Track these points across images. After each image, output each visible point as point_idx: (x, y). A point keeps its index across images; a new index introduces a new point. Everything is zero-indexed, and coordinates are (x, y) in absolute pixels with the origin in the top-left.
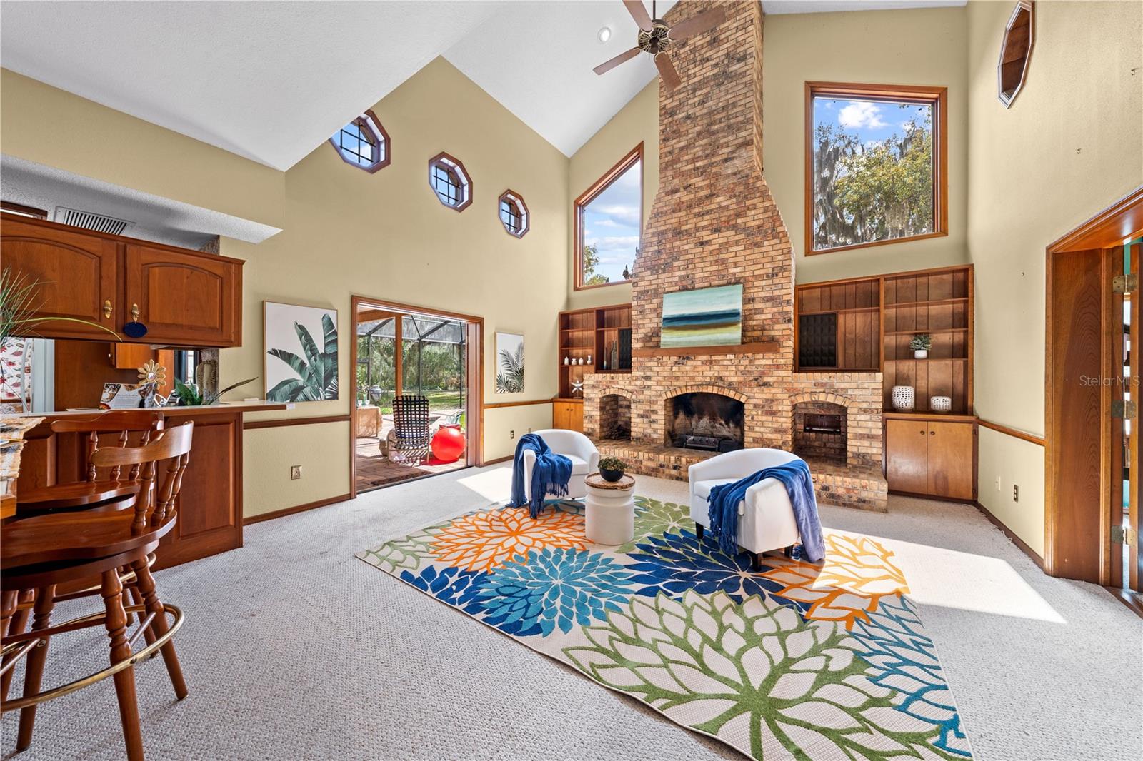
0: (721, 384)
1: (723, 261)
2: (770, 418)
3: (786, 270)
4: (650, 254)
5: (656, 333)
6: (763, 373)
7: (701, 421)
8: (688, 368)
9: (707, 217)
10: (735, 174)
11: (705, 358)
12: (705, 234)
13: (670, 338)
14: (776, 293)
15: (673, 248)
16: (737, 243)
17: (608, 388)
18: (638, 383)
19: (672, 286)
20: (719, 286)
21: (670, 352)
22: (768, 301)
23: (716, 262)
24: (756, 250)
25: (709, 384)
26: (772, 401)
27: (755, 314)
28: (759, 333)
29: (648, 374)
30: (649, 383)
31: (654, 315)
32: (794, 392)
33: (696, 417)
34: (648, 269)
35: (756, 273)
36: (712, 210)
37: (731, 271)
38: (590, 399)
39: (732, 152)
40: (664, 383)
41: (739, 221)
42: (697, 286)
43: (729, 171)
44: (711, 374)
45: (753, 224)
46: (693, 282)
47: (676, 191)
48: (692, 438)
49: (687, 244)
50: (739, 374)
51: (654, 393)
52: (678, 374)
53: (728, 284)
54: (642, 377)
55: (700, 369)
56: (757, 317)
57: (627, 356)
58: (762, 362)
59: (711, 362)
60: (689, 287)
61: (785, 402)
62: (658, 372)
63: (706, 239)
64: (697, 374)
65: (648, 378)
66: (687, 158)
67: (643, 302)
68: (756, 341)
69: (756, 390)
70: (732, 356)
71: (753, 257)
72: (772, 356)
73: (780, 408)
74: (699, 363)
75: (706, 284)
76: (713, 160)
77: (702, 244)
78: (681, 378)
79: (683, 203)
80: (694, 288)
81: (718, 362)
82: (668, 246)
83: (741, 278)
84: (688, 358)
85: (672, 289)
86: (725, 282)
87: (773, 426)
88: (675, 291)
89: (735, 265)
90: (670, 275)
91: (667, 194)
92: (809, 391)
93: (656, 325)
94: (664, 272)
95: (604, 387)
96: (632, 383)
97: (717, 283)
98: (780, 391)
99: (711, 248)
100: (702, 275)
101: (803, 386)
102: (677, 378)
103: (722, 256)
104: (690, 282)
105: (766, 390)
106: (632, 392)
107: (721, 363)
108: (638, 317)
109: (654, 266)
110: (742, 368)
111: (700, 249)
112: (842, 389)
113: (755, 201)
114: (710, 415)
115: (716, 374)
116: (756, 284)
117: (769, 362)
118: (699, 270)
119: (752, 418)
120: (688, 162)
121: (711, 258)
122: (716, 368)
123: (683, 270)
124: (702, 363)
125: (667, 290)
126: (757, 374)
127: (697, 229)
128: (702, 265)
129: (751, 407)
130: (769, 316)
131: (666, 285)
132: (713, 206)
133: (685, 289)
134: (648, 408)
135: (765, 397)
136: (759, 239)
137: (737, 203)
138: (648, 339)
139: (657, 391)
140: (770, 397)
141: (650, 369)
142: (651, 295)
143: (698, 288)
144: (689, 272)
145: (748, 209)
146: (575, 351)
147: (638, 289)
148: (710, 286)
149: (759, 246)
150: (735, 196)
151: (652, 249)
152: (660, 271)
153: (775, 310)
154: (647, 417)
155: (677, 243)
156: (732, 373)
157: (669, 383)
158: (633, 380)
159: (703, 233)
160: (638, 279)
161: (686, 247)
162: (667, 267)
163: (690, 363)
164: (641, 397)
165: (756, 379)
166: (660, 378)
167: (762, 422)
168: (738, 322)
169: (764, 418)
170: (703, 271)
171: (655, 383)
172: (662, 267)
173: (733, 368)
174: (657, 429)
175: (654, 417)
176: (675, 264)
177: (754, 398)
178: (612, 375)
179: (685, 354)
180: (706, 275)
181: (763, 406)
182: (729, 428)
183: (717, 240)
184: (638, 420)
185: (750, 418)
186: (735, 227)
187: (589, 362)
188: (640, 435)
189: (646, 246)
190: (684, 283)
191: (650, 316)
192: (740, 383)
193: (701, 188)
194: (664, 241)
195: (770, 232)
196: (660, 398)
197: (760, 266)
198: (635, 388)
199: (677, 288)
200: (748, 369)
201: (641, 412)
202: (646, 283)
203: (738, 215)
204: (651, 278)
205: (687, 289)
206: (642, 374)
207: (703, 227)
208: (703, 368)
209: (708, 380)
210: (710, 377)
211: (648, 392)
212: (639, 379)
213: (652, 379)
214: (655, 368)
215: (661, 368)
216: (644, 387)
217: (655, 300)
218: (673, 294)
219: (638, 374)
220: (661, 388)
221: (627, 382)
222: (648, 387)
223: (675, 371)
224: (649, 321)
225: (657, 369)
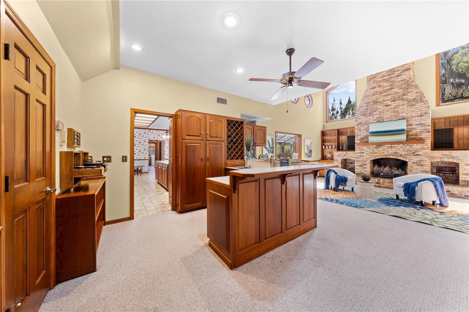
0: (396, 155)
1: (397, 112)
2: (420, 167)
3: (427, 114)
4: (363, 110)
5: (367, 137)
6: (417, 151)
7: (385, 168)
8: (381, 149)
9: (389, 96)
10: (402, 81)
11: (389, 146)
12: (389, 103)
13: (372, 139)
14: (423, 122)
15: (374, 108)
16: (403, 105)
17: (345, 156)
18: (358, 155)
20: (395, 120)
21: (373, 144)
22: (418, 125)
23: (394, 112)
24: (413, 107)
25: (391, 155)
26: (421, 161)
27: (412, 130)
28: (414, 137)
29: (363, 151)
31: (365, 131)
32: (431, 157)
33: (383, 167)
34: (362, 115)
35: (412, 115)
36: (391, 94)
37: (401, 115)
38: (336, 160)
39: (401, 73)
40: (370, 155)
41: (404, 97)
43: (399, 80)
44: (392, 151)
45: (411, 98)
46: (383, 119)
47: (375, 88)
48: (382, 174)
49: (380, 106)
50: (405, 151)
51: (365, 158)
53: (399, 119)
55: (386, 149)
56: (413, 131)
57: (353, 145)
58: (416, 147)
60: (381, 121)
61: (427, 161)
62: (367, 151)
63: (388, 104)
64: (385, 151)
65: (363, 153)
66: (379, 76)
67: (360, 127)
68: (413, 139)
69: (413, 157)
70: (402, 145)
71: (411, 109)
72: (421, 145)
73: (425, 163)
74: (386, 147)
75: (389, 120)
76: (392, 76)
77: (387, 106)
78: (378, 153)
79: (378, 92)
80: (383, 121)
81: (395, 147)
82: (371, 107)
83: (405, 117)
84: (381, 146)
85: (373, 122)
86: (398, 119)
87: (422, 170)
88: (374, 123)
89: (403, 113)
90: (372, 117)
91: (370, 89)
92: (440, 157)
93: (366, 135)
94: (369, 116)
95: (343, 156)
96: (355, 155)
97: (394, 119)
98: (425, 157)
99: (391, 107)
100: (387, 117)
101: (436, 155)
102: (376, 153)
103: (396, 110)
104: (381, 119)
105: (418, 157)
106: (355, 158)
107: (396, 147)
108: (358, 132)
109: (365, 114)
110: (407, 149)
111: (386, 108)
112: (456, 157)
113: (412, 90)
114: (389, 166)
115: (394, 151)
116: (413, 119)
117: (420, 147)
118: (385, 115)
119: (411, 167)
120: (380, 78)
121: (391, 111)
122: (394, 149)
123: (378, 115)
124: (388, 147)
125: (371, 122)
126: (413, 151)
127: (384, 101)
128: (387, 113)
129: (411, 163)
130: (420, 130)
131: (370, 121)
132: (392, 92)
133: (379, 122)
134: (362, 163)
135: (417, 159)
136: (414, 103)
137: (403, 91)
138: (362, 139)
140: (420, 159)
141: (364, 150)
142: (364, 124)
143: (385, 121)
144: (381, 116)
145: (409, 93)
146: (326, 144)
147: (358, 122)
148: (391, 120)
149: (414, 106)
150: (402, 88)
151: (364, 108)
152: (368, 116)
153: (422, 128)
154: (362, 166)
155: (376, 106)
156: (402, 151)
157: (372, 155)
158: (356, 154)
159: (387, 102)
160: (358, 119)
161: (380, 107)
162: (371, 114)
163: (381, 147)
164: (360, 159)
165: (413, 153)
166: (368, 153)
167: (416, 169)
168: (405, 133)
169: (417, 167)
170: (387, 115)
171: (366, 155)
172: (369, 114)
173: (402, 149)
174: (367, 171)
175: (365, 166)
176: (374, 113)
177: (412, 160)
178: (346, 152)
179: (380, 145)
180: (389, 116)
181: (417, 163)
182: (399, 171)
183: (393, 104)
184: (358, 167)
185: (410, 167)
186: (402, 99)
187: (334, 147)
188: (359, 173)
189: (361, 107)
190: (379, 120)
191: (363, 131)
192: (405, 154)
193: (386, 86)
194: (369, 105)
195: (419, 100)
196: (368, 160)
197: (415, 113)
198: (357, 156)
199: (376, 121)
200: (409, 149)
201: (360, 165)
202: (361, 120)
203: (404, 95)
204: (363, 118)
205: (380, 122)
206: (360, 151)
207: (387, 100)
208: (388, 149)
209: (390, 153)
211: (363, 158)
212: (358, 153)
213: (364, 153)
214: (366, 150)
215: (368, 150)
216: (361, 156)
217: (366, 126)
218: (374, 124)
219: (358, 151)
220: (368, 156)
221: (353, 154)
222: (363, 156)
223: (375, 151)
224: (363, 133)
225: (367, 150)
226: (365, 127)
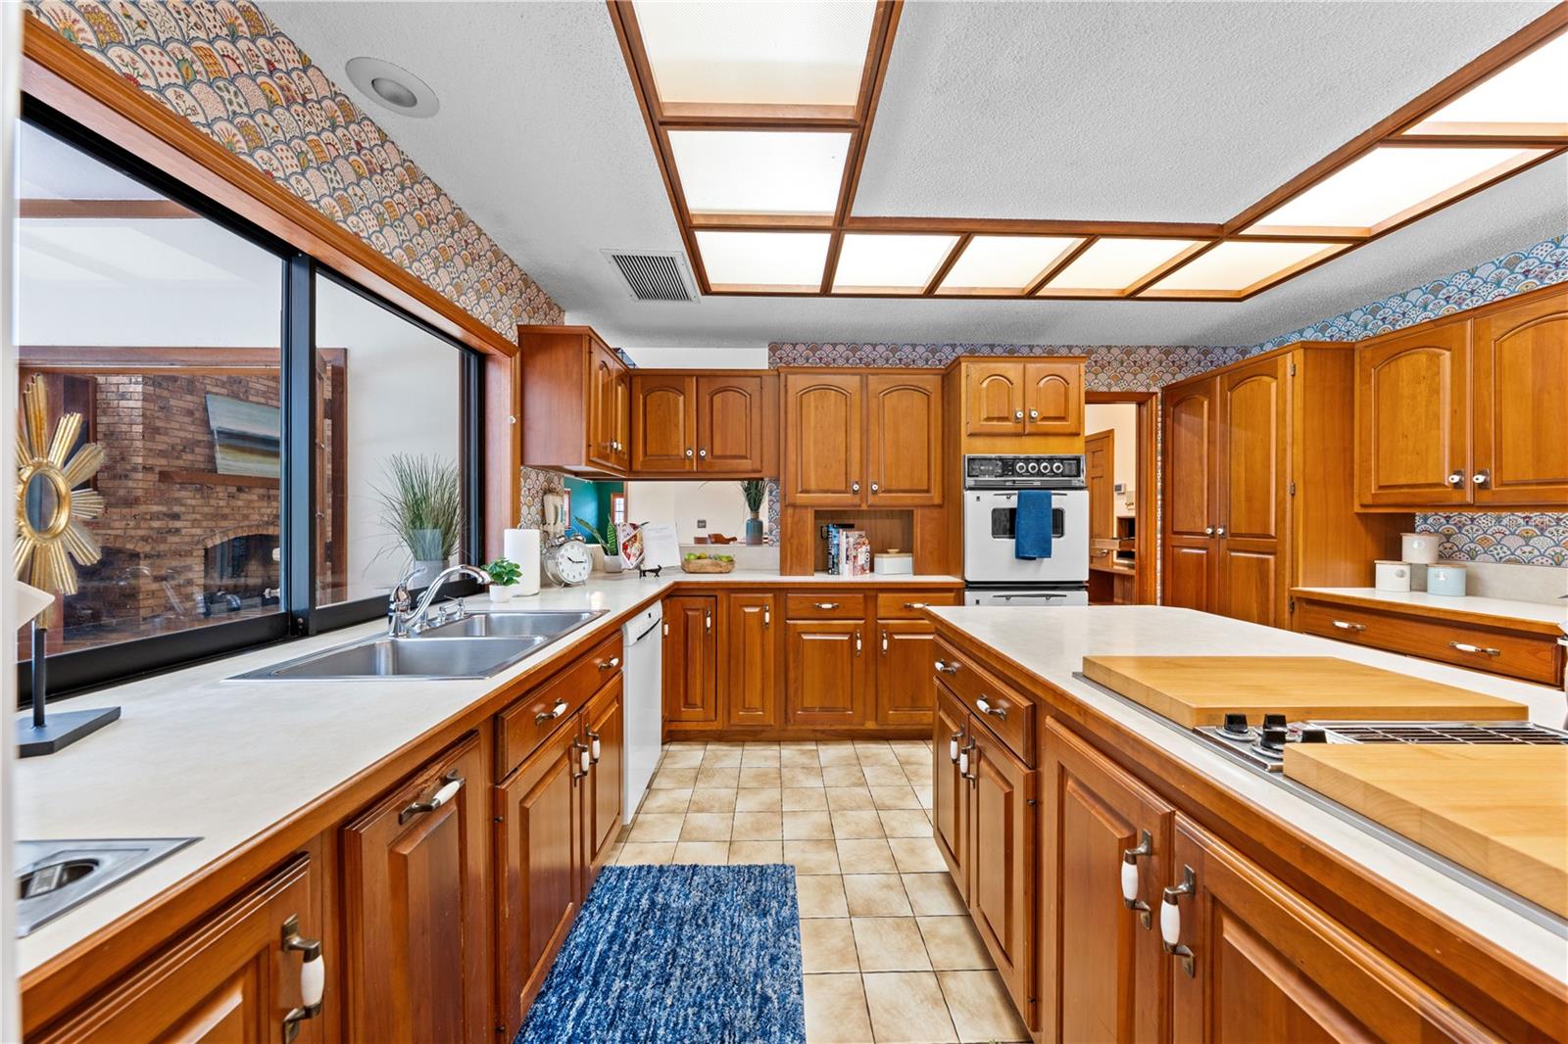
8: (240, 503)
11: (262, 491)
13: (229, 462)
18: (156, 524)
19: (217, 386)
21: (228, 479)
25: (267, 524)
29: (177, 509)
30: (178, 524)
31: (187, 419)
40: (204, 524)
42: (251, 398)
44: (269, 511)
46: (246, 391)
51: (187, 539)
52: (227, 511)
54: (165, 514)
55: (256, 504)
59: (269, 498)
60: (241, 395)
62: (194, 507)
64: (252, 511)
65: (176, 517)
67: (165, 393)
74: (255, 497)
75: (263, 400)
78: (230, 517)
80: (247, 400)
84: (243, 490)
85: (216, 390)
88: (222, 395)
93: (191, 436)
96: (143, 524)
100: (258, 386)
102: (224, 517)
104: (243, 390)
106: (144, 539)
124: (259, 497)
125: (209, 388)
131: (207, 381)
133: (234, 396)
134: (175, 564)
138: (176, 454)
139: (193, 536)
141: (178, 501)
142: (182, 387)
143: (252, 402)
154: (173, 579)
157: (212, 524)
158: (146, 519)
163: (244, 496)
164: (162, 547)
166: (198, 517)
171: (189, 524)
174: (190, 595)
175: (183, 577)
179: (241, 486)
180: (263, 388)
184: (155, 587)
188: (158, 611)
191: (180, 419)
196: (197, 547)
198: (151, 533)
199: (226, 391)
201: (163, 573)
205: (241, 399)
206: (164, 509)
208: (260, 504)
209: (265, 518)
210: (269, 516)
211: (177, 539)
212: (158, 519)
213: (183, 517)
214: (189, 502)
215: (200, 502)
216: (169, 531)
217: (189, 398)
218: (218, 397)
219: (155, 508)
220: (198, 531)
221: (132, 524)
222: (177, 530)
223: (222, 507)
224: (177, 426)
225: (193, 502)
226: (189, 401)
